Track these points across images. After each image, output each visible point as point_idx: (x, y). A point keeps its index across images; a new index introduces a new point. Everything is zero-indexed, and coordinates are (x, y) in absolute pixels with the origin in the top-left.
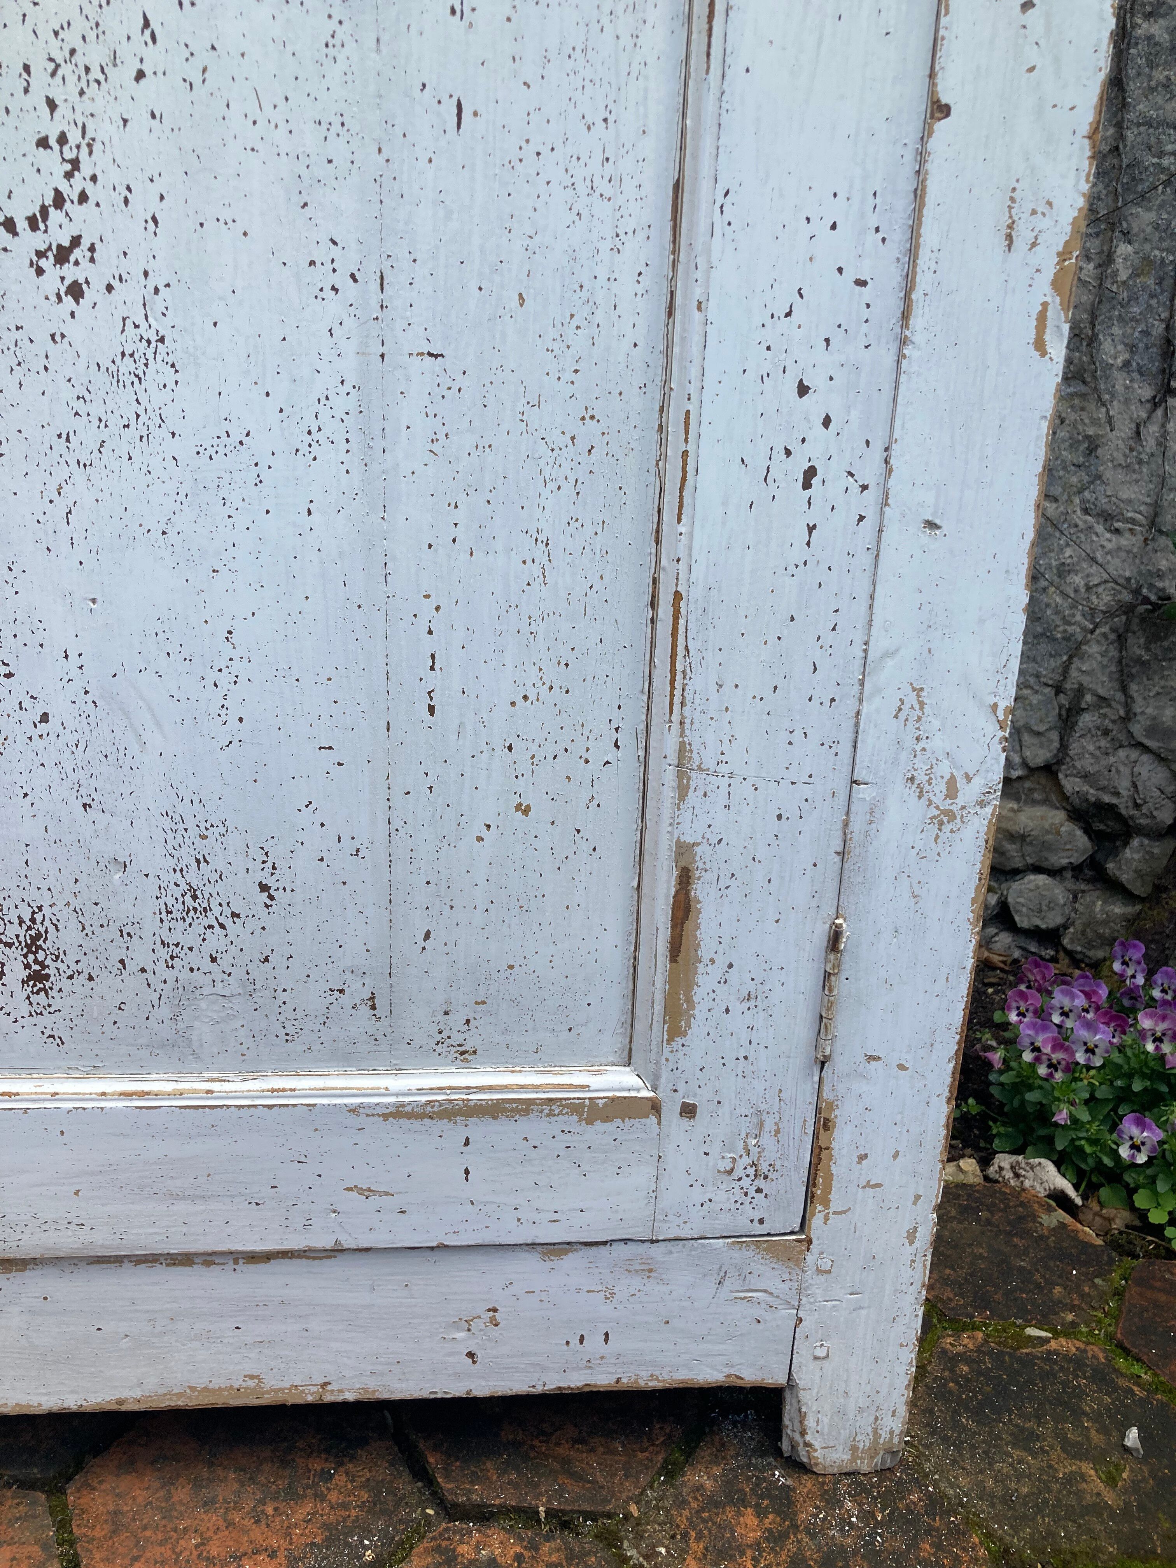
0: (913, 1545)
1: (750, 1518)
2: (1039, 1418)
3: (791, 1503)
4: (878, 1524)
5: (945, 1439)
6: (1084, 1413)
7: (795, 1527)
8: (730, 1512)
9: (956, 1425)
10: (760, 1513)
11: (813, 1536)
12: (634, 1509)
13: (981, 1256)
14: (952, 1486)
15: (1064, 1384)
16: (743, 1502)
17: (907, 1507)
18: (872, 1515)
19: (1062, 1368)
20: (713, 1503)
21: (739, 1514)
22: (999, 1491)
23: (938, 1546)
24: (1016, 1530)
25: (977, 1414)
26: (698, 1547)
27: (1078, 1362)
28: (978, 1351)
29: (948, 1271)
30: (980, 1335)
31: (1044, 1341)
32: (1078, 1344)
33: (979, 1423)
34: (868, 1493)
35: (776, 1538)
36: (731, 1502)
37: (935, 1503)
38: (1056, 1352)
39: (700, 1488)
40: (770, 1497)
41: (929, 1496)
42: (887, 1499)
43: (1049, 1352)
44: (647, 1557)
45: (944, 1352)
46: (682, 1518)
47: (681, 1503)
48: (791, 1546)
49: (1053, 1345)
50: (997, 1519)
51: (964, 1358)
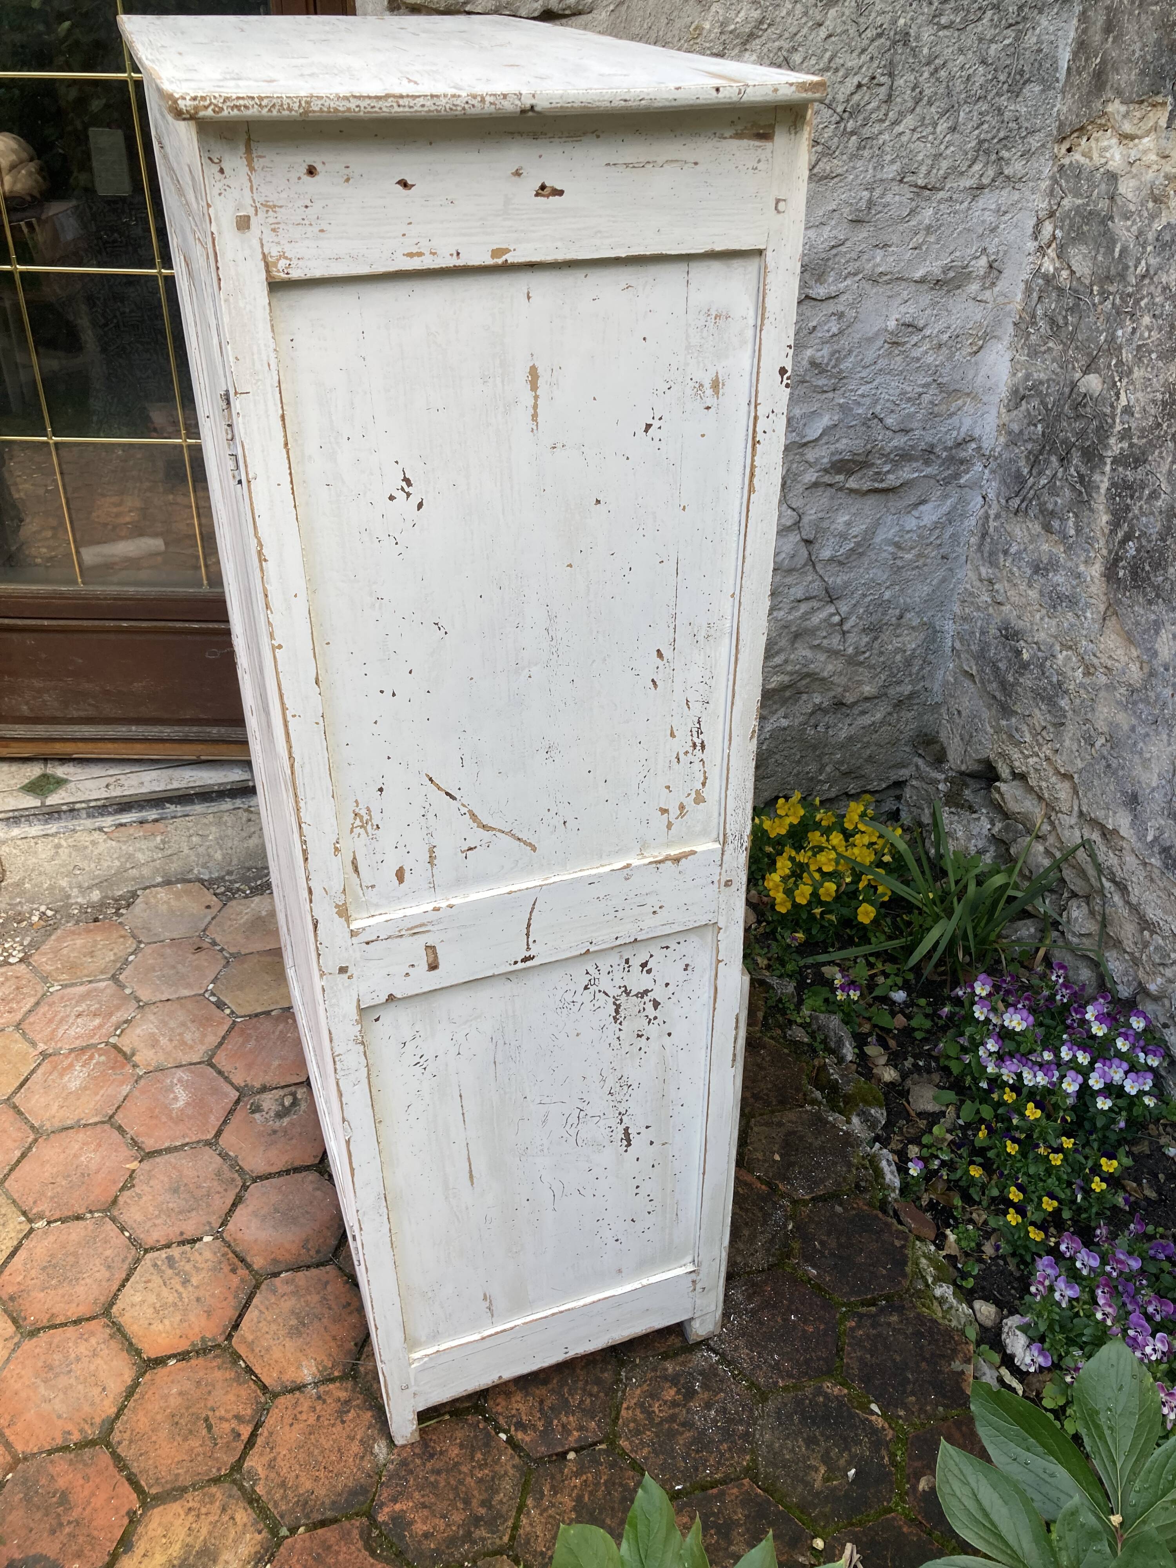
0: (720, 1442)
1: (672, 1392)
2: (828, 1438)
3: (692, 1398)
4: (716, 1426)
5: (779, 1418)
6: (850, 1451)
7: (685, 1405)
8: (668, 1385)
9: (790, 1417)
10: (678, 1392)
11: (688, 1413)
12: (638, 1361)
13: (894, 1361)
14: (761, 1435)
15: (856, 1435)
16: (676, 1385)
17: (733, 1431)
18: (718, 1421)
19: (864, 1429)
20: (665, 1378)
21: (670, 1388)
22: (777, 1450)
23: (730, 1449)
24: (766, 1466)
25: (803, 1419)
26: (645, 1387)
27: (874, 1431)
28: (837, 1397)
29: (868, 1356)
30: (846, 1391)
31: (873, 1413)
32: (886, 1426)
33: (800, 1422)
34: (725, 1413)
35: (674, 1404)
36: (672, 1381)
37: (746, 1436)
38: (870, 1421)
39: (666, 1370)
40: (687, 1390)
41: (747, 1431)
42: (730, 1421)
43: (867, 1419)
44: (627, 1378)
45: (821, 1387)
46: (649, 1376)
47: (655, 1370)
48: (677, 1410)
49: (873, 1418)
50: (764, 1458)
51: (826, 1396)
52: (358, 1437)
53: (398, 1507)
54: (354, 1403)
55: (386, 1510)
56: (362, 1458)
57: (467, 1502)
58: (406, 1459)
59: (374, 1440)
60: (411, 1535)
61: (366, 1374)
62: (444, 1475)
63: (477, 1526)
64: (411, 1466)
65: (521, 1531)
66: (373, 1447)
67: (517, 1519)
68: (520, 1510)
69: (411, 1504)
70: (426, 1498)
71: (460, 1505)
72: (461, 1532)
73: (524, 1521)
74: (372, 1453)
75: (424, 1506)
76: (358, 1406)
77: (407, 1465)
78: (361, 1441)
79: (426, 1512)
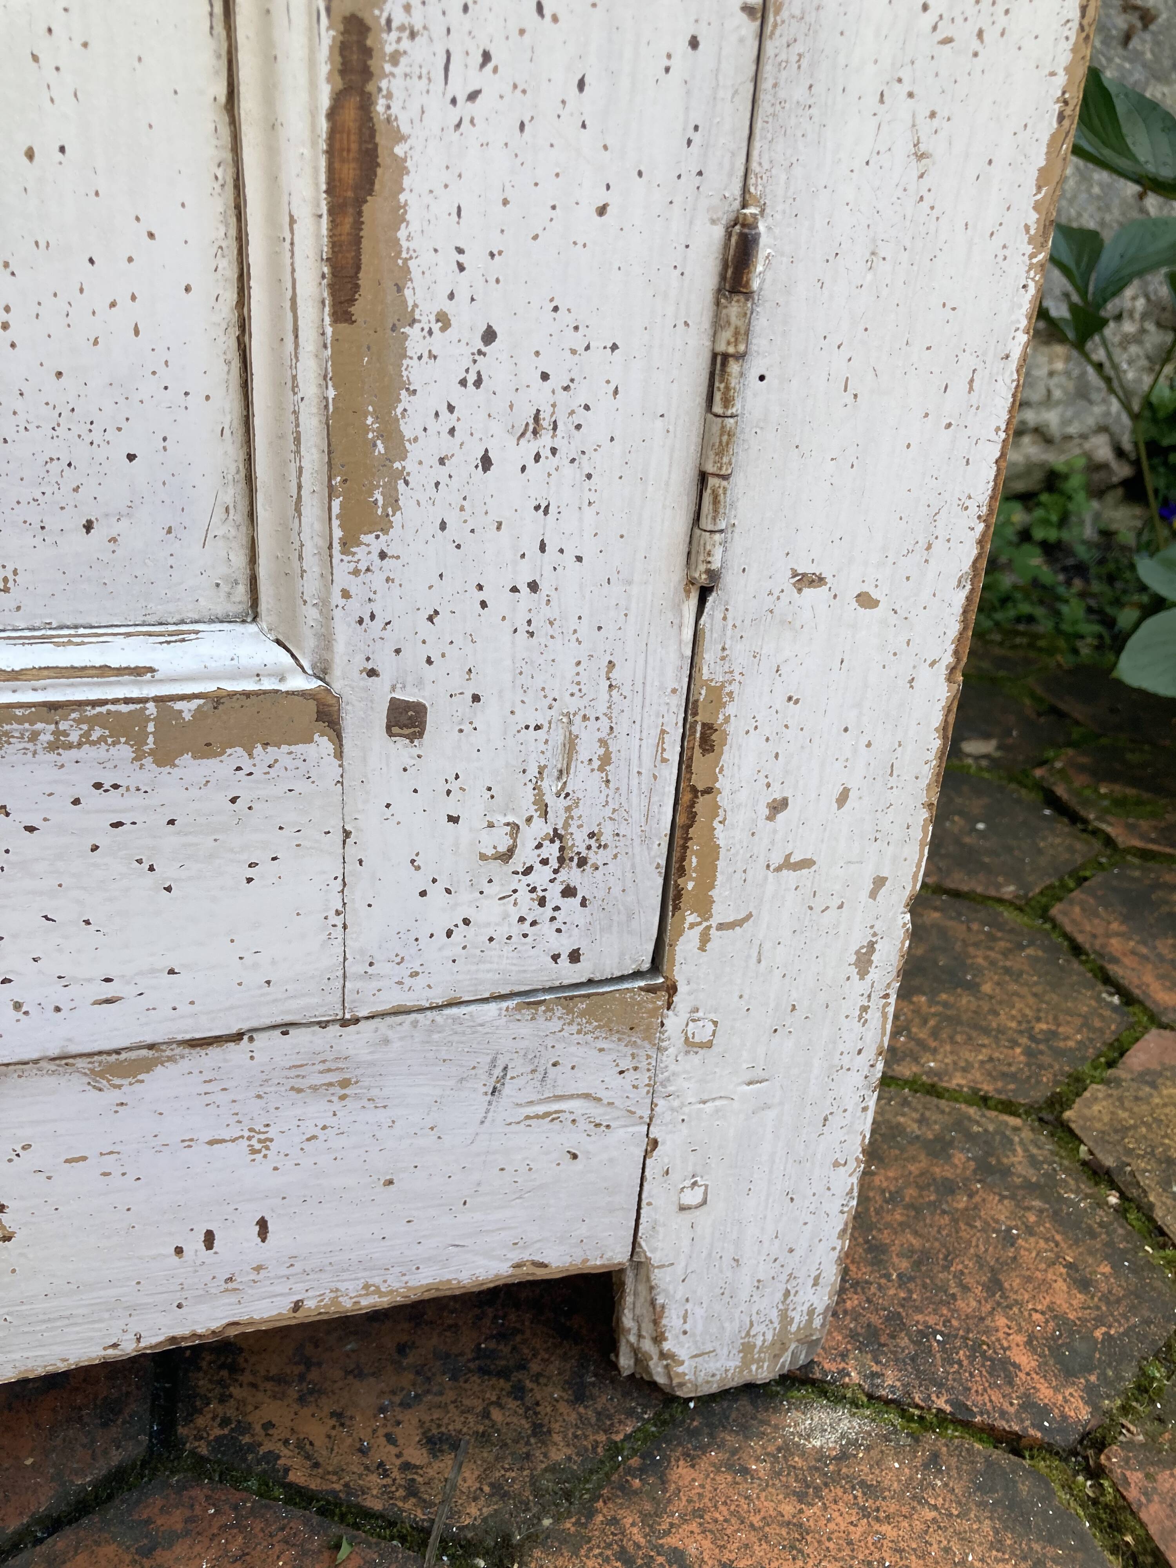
52: (788, 1509)
53: (1024, 1359)
54: (637, 1535)
55: (1045, 1393)
56: (871, 1490)
57: (948, 1188)
58: (853, 1336)
59: (788, 1449)
60: (1100, 1321)
61: (499, 1491)
62: (885, 1237)
63: (1006, 1172)
64: (875, 1320)
65: (987, 1088)
66: (820, 1455)
67: (954, 1095)
68: (933, 1091)
69: (1001, 1321)
70: (968, 1280)
71: (962, 1201)
72: (1037, 1203)
73: (957, 1081)
74: (843, 1456)
75: (994, 1285)
76: (648, 1520)
77: (873, 1333)
78: (801, 1497)
79: (1012, 1282)
